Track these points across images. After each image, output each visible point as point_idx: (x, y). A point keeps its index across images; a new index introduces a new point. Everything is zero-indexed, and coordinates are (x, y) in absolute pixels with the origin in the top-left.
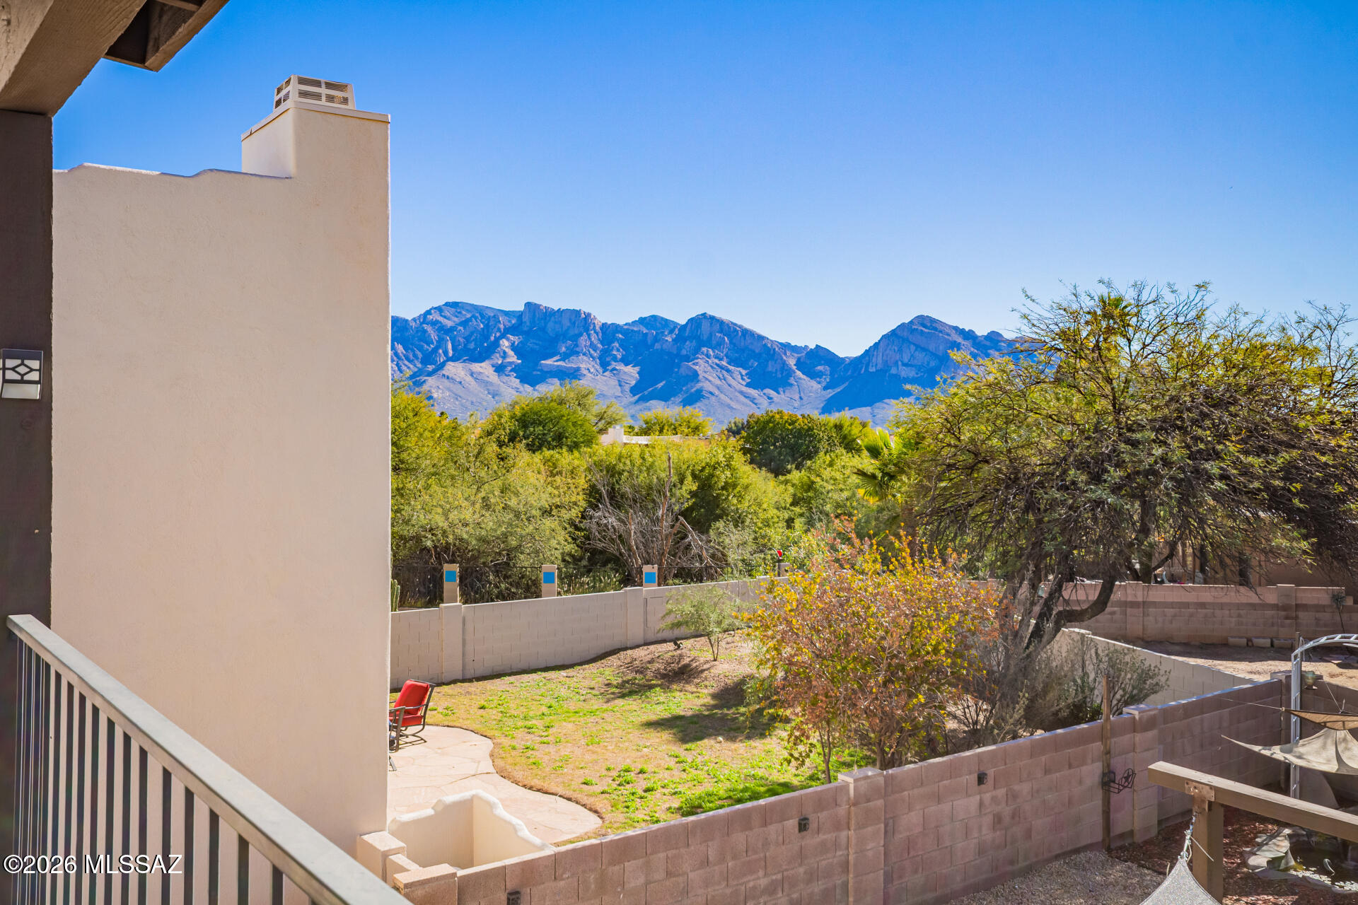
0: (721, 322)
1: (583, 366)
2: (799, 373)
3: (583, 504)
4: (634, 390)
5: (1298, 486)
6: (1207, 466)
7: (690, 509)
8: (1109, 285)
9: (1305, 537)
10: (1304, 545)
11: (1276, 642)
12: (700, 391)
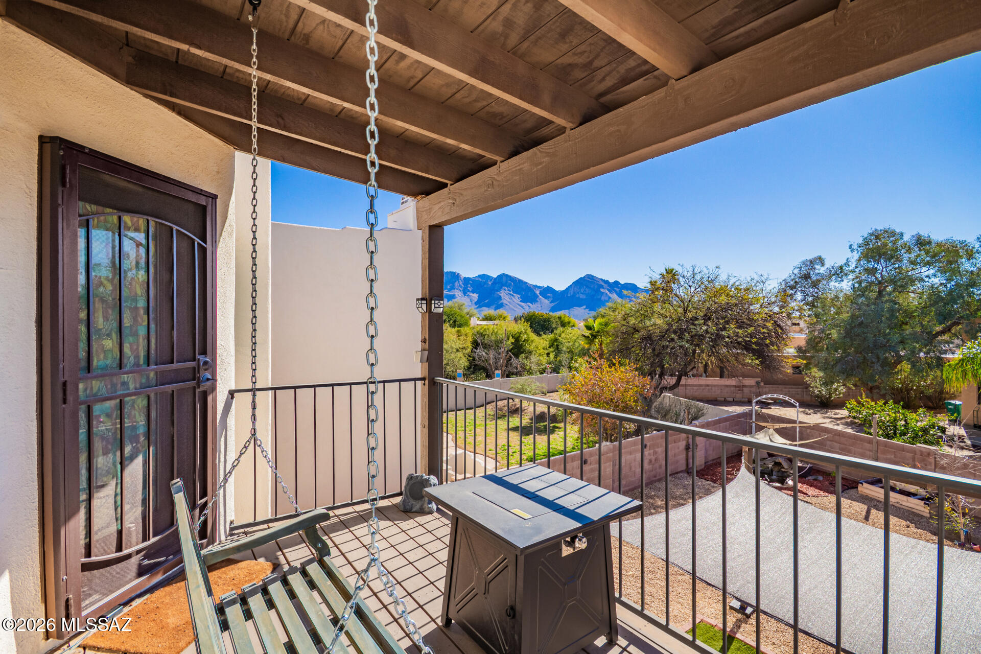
0: (510, 277)
1: (456, 294)
2: (540, 297)
3: (471, 347)
4: (476, 303)
5: (755, 340)
6: (723, 333)
7: (512, 349)
8: (682, 266)
9: (757, 359)
10: (757, 362)
11: (735, 399)
12: (502, 303)
